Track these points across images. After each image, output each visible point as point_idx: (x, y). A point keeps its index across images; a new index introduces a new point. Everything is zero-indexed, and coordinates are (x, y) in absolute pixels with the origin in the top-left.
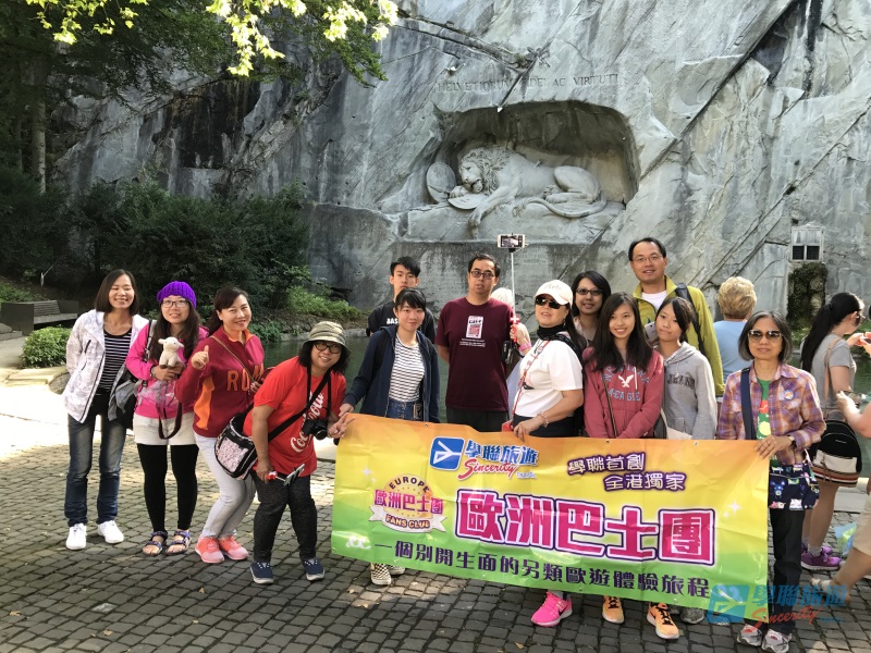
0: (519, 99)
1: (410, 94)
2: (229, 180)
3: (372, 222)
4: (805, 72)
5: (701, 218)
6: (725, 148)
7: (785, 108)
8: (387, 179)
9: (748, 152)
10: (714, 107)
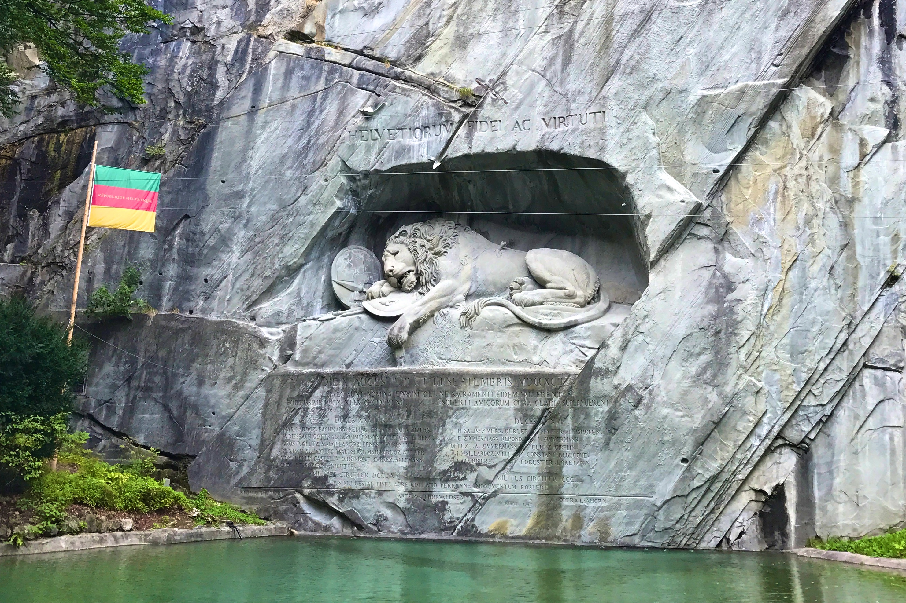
0: (463, 150)
1: (307, 147)
2: (31, 279)
3: (236, 342)
4: (886, 102)
5: (753, 328)
6: (779, 215)
7: (863, 156)
8: (268, 273)
9: (816, 222)
10: (755, 154)
